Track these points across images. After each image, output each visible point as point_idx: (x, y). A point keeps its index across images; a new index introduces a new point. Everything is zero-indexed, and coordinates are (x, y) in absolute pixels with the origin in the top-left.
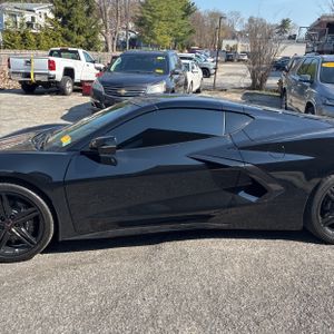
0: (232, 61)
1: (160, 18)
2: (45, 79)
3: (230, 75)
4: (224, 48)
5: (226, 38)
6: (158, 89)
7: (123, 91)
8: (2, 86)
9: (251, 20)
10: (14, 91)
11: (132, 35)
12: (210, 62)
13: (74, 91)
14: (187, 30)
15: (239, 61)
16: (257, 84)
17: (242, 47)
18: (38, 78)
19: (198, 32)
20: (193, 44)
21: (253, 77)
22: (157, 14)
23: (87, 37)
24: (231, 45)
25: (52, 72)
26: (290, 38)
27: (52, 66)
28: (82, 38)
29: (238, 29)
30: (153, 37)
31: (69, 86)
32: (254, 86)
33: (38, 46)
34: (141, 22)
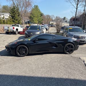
0: (52, 27)
1: (35, 17)
2: (12, 31)
3: (52, 30)
4: (50, 24)
5: (51, 21)
6: (38, 33)
7: (32, 33)
8: (1, 33)
9: (57, 17)
10: (4, 34)
11: (28, 20)
12: (47, 27)
13: (18, 34)
14: (41, 19)
15: (54, 27)
16: (58, 32)
17: (55, 23)
18: (10, 31)
19: (44, 20)
20: (43, 23)
21: (57, 31)
22: (34, 16)
23: (18, 21)
24: (52, 23)
25: (14, 30)
26: (66, 21)
27: (14, 28)
28: (17, 22)
29: (54, 19)
30: (33, 21)
31: (17, 33)
32: (57, 33)
33: (7, 23)
34: (30, 18)
